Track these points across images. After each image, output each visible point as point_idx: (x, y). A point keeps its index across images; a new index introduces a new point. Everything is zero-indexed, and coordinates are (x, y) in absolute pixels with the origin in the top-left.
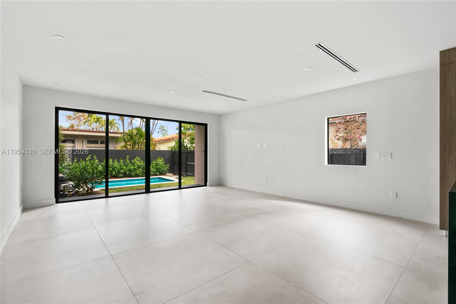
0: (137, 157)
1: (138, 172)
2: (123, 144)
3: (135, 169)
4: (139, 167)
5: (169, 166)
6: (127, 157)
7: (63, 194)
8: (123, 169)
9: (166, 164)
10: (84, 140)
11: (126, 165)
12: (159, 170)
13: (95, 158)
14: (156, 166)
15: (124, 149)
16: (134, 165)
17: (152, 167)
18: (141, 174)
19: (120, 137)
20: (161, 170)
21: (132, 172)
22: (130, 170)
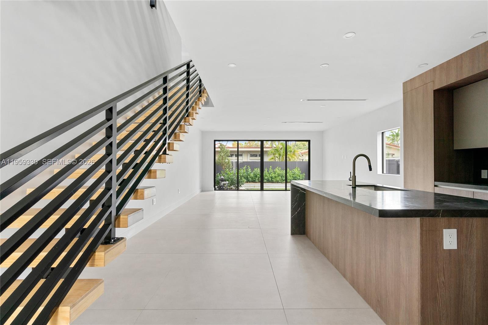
0: (278, 167)
1: (278, 179)
2: (272, 156)
3: (275, 177)
4: (279, 175)
5: (305, 175)
6: (271, 167)
7: (223, 188)
8: (267, 176)
9: (302, 173)
10: (248, 154)
11: (270, 174)
12: (295, 178)
13: (249, 168)
14: (293, 175)
15: (272, 160)
16: (275, 173)
17: (289, 175)
18: (280, 181)
19: (269, 151)
20: (297, 178)
21: (273, 178)
22: (272, 178)
